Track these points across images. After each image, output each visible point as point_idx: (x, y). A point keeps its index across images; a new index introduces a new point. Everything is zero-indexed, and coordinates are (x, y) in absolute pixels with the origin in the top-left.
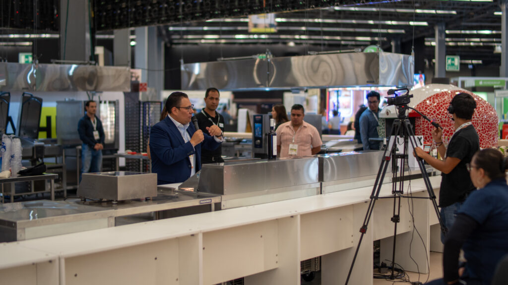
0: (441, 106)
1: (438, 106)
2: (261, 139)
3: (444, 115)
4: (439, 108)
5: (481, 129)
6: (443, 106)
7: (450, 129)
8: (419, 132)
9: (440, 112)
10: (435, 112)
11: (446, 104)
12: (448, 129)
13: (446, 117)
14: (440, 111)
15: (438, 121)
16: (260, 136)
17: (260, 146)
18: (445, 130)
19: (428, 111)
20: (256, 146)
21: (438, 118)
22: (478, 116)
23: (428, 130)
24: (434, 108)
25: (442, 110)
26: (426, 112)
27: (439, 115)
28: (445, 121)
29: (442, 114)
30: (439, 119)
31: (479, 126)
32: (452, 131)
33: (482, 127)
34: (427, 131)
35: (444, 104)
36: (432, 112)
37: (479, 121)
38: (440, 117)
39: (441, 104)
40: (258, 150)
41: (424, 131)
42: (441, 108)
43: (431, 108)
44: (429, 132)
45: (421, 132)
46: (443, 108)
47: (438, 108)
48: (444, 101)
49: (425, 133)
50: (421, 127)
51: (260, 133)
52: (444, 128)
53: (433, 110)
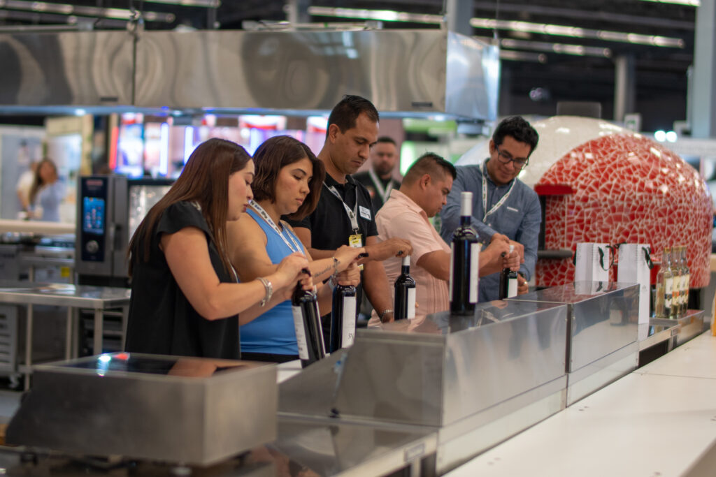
0: (611, 171)
1: (603, 170)
2: (101, 239)
3: (619, 193)
4: (607, 176)
5: (692, 228)
6: (614, 171)
7: (631, 227)
8: (558, 231)
9: (610, 186)
10: (597, 185)
11: (621, 166)
12: (626, 228)
13: (623, 199)
14: (609, 182)
15: (606, 206)
16: (100, 231)
17: (99, 256)
18: (621, 229)
19: (582, 182)
20: (85, 256)
21: (605, 200)
22: (688, 198)
23: (582, 227)
24: (594, 175)
25: (612, 180)
26: (577, 184)
27: (608, 193)
28: (621, 209)
29: (615, 192)
30: (607, 202)
31: (690, 221)
32: (635, 232)
33: (695, 225)
34: (579, 230)
35: (615, 166)
36: (591, 185)
37: (691, 211)
38: (609, 197)
39: (608, 166)
40: (92, 268)
41: (570, 230)
42: (611, 176)
43: (587, 175)
44: (583, 232)
45: (563, 233)
46: (615, 176)
47: (602, 175)
48: (613, 159)
49: (574, 236)
50: (565, 220)
51: (99, 223)
52: (619, 224)
53: (593, 181)
